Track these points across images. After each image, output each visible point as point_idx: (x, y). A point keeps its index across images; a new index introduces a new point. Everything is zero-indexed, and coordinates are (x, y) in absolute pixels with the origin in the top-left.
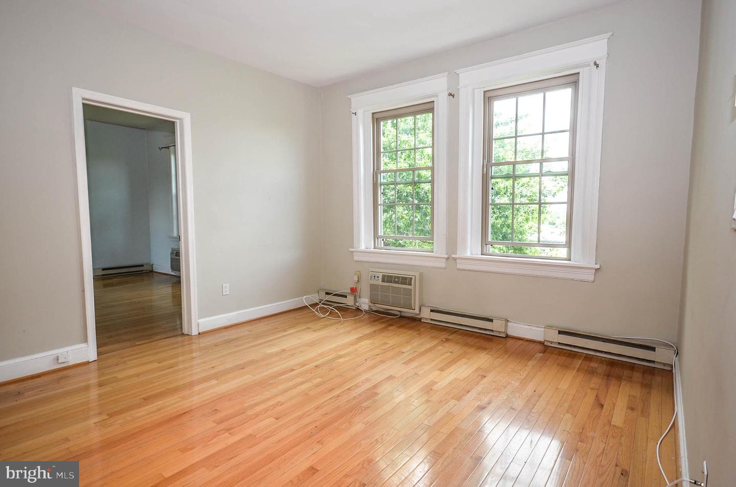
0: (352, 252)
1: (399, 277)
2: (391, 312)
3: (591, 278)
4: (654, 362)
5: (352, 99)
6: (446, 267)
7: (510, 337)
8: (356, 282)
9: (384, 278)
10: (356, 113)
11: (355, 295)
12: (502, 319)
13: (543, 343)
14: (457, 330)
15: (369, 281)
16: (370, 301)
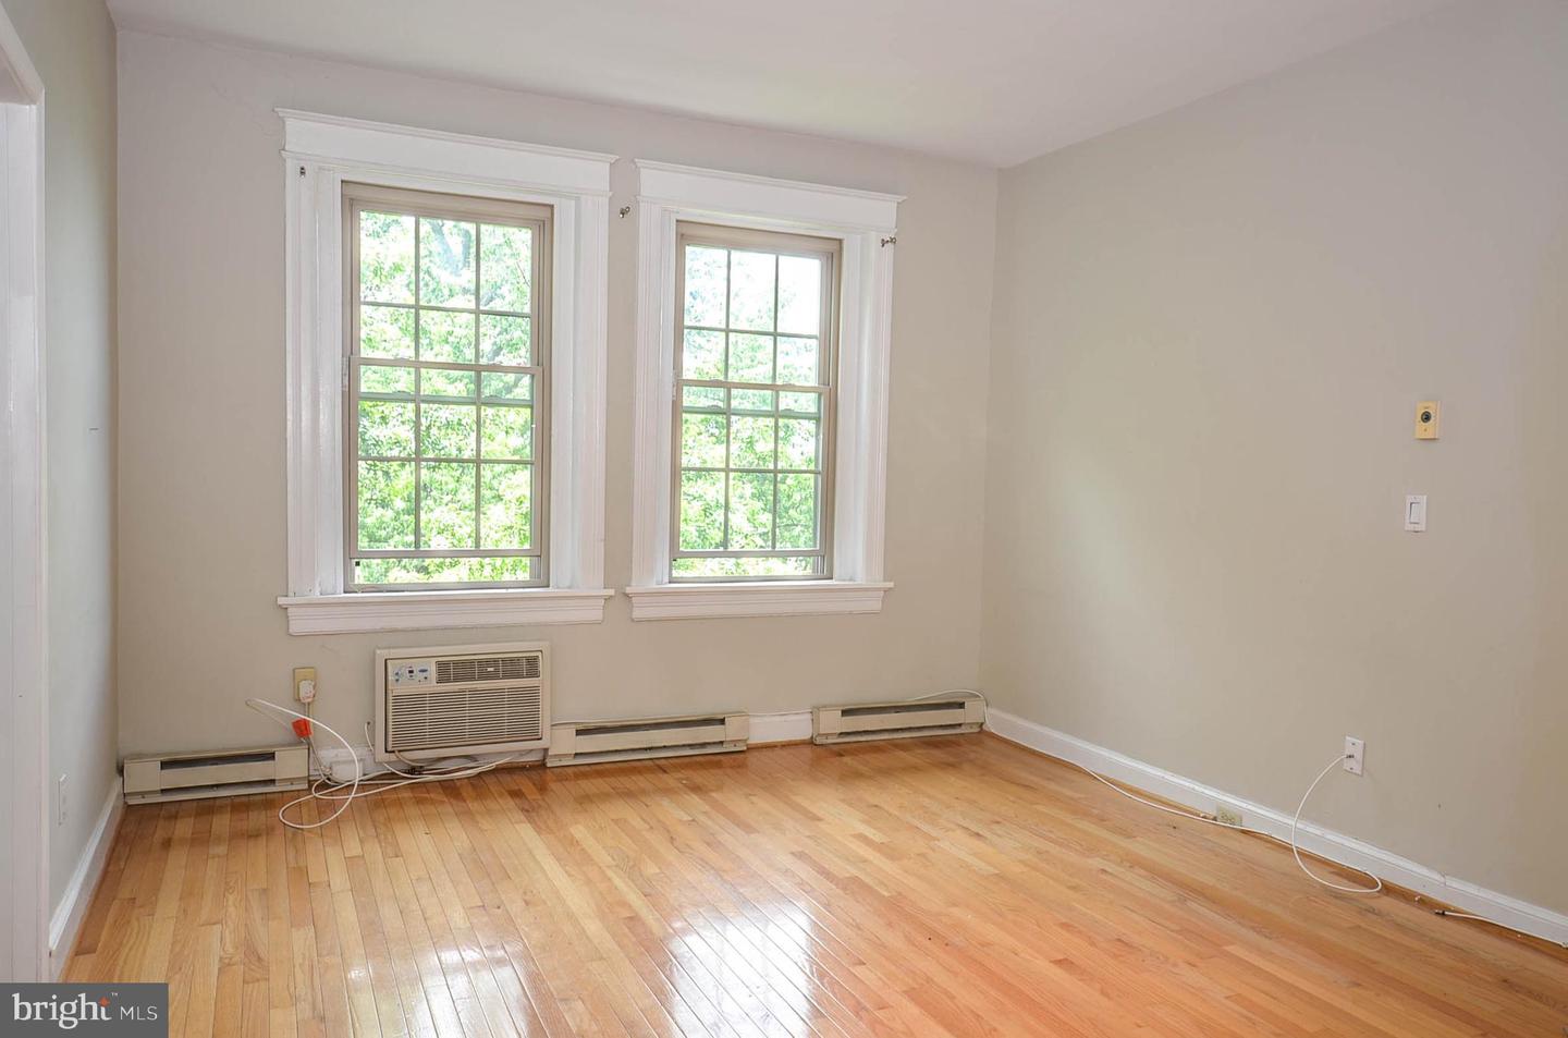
0: (284, 610)
1: (496, 661)
3: (876, 607)
4: (960, 725)
5: (290, 123)
6: (603, 621)
7: (751, 749)
8: (310, 700)
9: (446, 671)
10: (302, 170)
11: (309, 744)
12: (740, 713)
13: (811, 743)
14: (650, 763)
15: (390, 687)
16: (390, 749)
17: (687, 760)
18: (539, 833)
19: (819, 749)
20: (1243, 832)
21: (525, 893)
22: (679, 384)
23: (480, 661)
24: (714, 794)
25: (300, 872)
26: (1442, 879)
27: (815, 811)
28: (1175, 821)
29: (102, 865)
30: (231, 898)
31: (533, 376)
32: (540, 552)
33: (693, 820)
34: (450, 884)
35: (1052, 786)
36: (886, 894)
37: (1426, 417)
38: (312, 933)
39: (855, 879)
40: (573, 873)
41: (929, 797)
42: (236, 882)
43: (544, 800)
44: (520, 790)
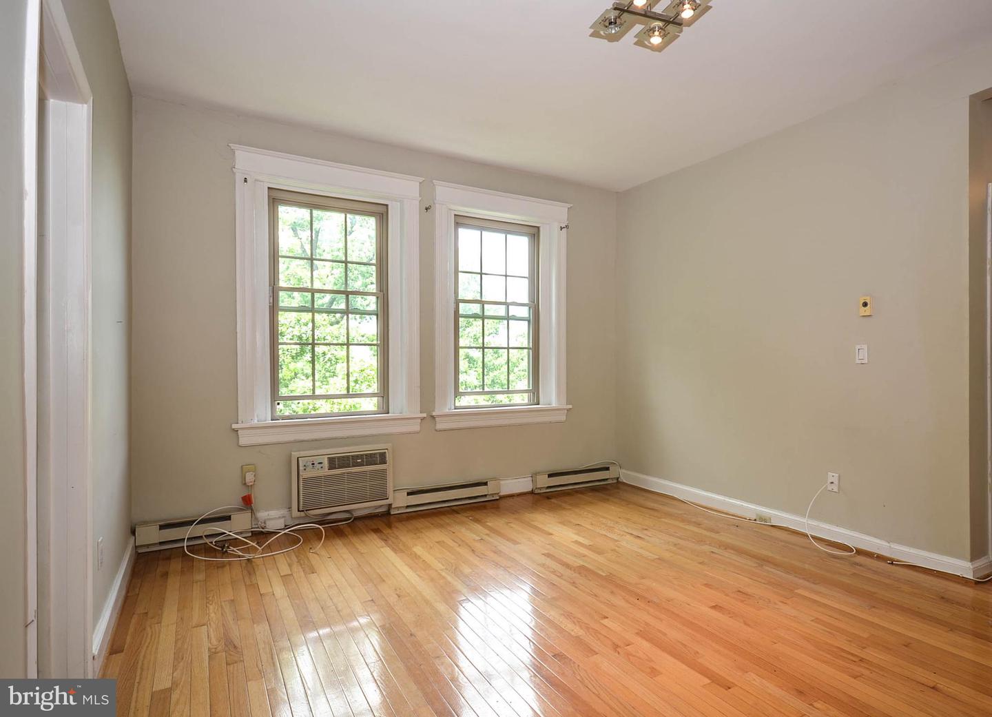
0: (236, 431)
1: (362, 455)
2: (329, 517)
3: (563, 418)
4: (607, 479)
5: (237, 153)
6: (421, 430)
7: (502, 498)
8: (252, 484)
9: (333, 463)
10: (246, 180)
11: (252, 510)
12: (495, 479)
13: (532, 492)
14: (448, 509)
15: (301, 473)
16: (301, 509)
17: (468, 506)
18: (396, 553)
19: (537, 496)
20: (772, 526)
21: (396, 590)
22: (458, 302)
23: (353, 456)
24: (488, 524)
25: (254, 587)
26: (888, 545)
27: (546, 529)
28: (736, 523)
29: (124, 593)
30: (211, 607)
31: (377, 298)
32: (384, 393)
33: (482, 539)
34: (349, 588)
35: (666, 509)
36: (604, 574)
37: (865, 304)
38: (267, 627)
39: (582, 567)
40: (421, 575)
41: (604, 518)
42: (213, 596)
43: (393, 533)
44: (378, 529)
